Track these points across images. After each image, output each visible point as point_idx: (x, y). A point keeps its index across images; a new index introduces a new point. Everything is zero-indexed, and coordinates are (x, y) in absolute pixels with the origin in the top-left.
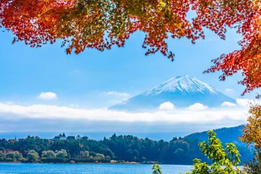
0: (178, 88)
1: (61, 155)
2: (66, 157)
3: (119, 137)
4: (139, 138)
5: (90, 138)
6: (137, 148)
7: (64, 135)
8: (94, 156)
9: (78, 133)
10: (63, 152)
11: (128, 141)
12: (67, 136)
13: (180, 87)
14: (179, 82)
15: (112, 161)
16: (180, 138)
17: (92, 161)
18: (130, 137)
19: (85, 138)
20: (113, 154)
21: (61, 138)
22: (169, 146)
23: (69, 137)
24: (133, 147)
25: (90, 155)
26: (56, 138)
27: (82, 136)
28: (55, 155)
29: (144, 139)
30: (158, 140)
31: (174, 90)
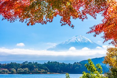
0: (76, 41)
1: (26, 71)
2: (28, 71)
3: (51, 62)
4: (60, 62)
5: (38, 63)
6: (59, 67)
7: (27, 62)
8: (40, 70)
9: (33, 61)
10: (27, 69)
11: (55, 64)
12: (28, 62)
13: (77, 40)
14: (77, 38)
15: (48, 73)
16: (77, 62)
17: (39, 73)
18: (56, 62)
19: (36, 63)
20: (48, 70)
21: (26, 63)
22: (73, 66)
23: (29, 63)
24: (57, 67)
25: (38, 70)
26: (23, 63)
27: (35, 62)
28: (23, 70)
29: (62, 63)
30: (68, 63)
31: (75, 42)
